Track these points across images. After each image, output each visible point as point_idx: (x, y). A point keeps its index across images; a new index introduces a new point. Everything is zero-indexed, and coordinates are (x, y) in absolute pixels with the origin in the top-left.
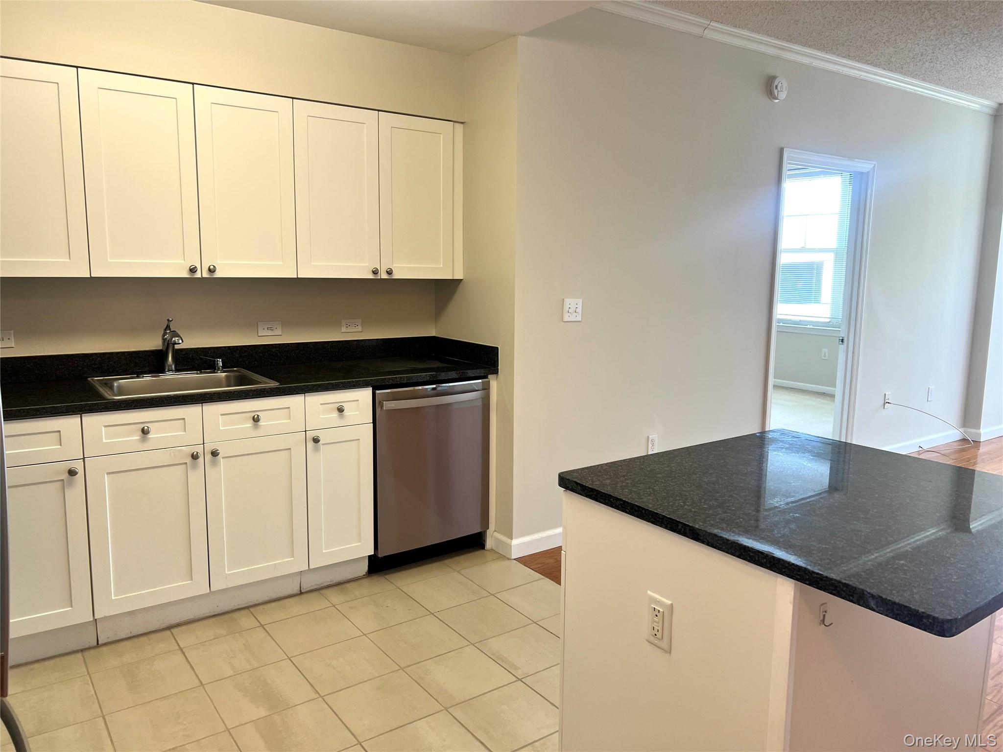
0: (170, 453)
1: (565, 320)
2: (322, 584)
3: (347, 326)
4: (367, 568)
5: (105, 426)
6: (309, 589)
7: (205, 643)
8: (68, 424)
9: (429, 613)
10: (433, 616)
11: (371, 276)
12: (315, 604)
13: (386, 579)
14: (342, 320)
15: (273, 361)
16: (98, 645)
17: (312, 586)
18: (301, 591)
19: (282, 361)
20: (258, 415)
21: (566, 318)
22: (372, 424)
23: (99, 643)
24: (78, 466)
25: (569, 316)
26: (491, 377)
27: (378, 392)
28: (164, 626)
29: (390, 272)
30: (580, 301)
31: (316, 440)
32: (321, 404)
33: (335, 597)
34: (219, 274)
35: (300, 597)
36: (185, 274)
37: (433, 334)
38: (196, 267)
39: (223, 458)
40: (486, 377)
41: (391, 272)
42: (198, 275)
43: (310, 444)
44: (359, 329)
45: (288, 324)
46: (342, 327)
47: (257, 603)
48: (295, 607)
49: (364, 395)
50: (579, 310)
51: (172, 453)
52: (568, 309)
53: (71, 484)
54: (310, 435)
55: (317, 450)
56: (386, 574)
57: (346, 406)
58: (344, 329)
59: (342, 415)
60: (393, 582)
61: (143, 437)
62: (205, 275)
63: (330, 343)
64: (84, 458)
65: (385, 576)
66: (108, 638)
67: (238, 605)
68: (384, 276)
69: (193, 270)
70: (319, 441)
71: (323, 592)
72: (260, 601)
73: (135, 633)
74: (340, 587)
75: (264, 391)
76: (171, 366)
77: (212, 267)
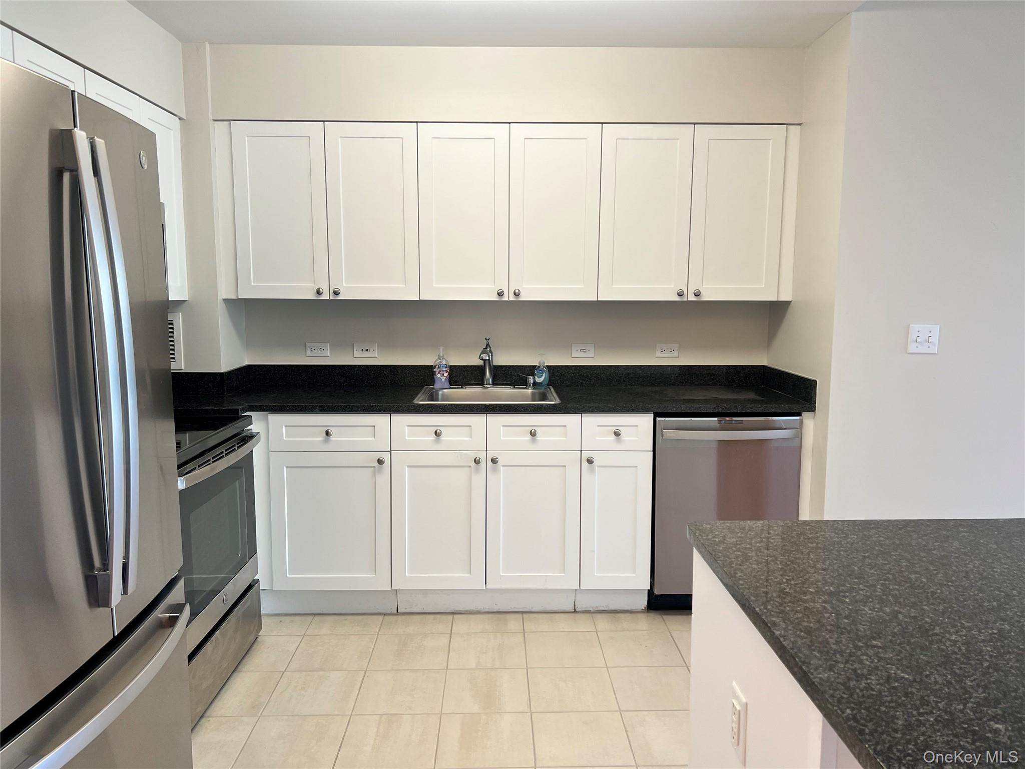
0: (458, 456)
1: (910, 352)
2: (597, 607)
3: (662, 350)
4: (646, 603)
5: (408, 426)
6: (583, 609)
7: (470, 634)
8: (380, 421)
9: (684, 664)
10: (687, 669)
11: (677, 299)
12: (583, 625)
13: (663, 619)
14: (658, 345)
15: (584, 382)
16: (397, 613)
17: (587, 607)
18: (575, 609)
19: (592, 382)
20: (535, 430)
21: (912, 348)
22: (652, 452)
23: (399, 611)
24: (386, 457)
25: (917, 347)
26: (805, 415)
27: (658, 419)
28: (449, 611)
29: (697, 294)
30: (936, 329)
31: (590, 461)
32: (598, 426)
33: (603, 623)
34: (524, 297)
35: (573, 614)
36: (494, 298)
37: (765, 363)
38: (503, 291)
39: (503, 466)
40: (799, 414)
41: (699, 293)
42: (505, 298)
43: (585, 464)
44: (676, 354)
45: (600, 346)
46: (657, 352)
47: (532, 610)
48: (563, 624)
49: (645, 421)
50: (935, 339)
51: (459, 456)
52: (915, 338)
53: (380, 471)
54: (585, 455)
55: (592, 471)
56: (664, 615)
57: (623, 431)
58: (658, 354)
59: (619, 439)
60: (667, 624)
61: (437, 439)
62: (512, 298)
63: (642, 368)
64: (391, 451)
65: (663, 616)
66: (406, 609)
67: (514, 608)
68: (692, 298)
69: (500, 294)
70: (593, 462)
71: (594, 615)
72: (536, 609)
73: (426, 610)
74: (613, 615)
75: (542, 408)
76: (489, 380)
77: (517, 291)
